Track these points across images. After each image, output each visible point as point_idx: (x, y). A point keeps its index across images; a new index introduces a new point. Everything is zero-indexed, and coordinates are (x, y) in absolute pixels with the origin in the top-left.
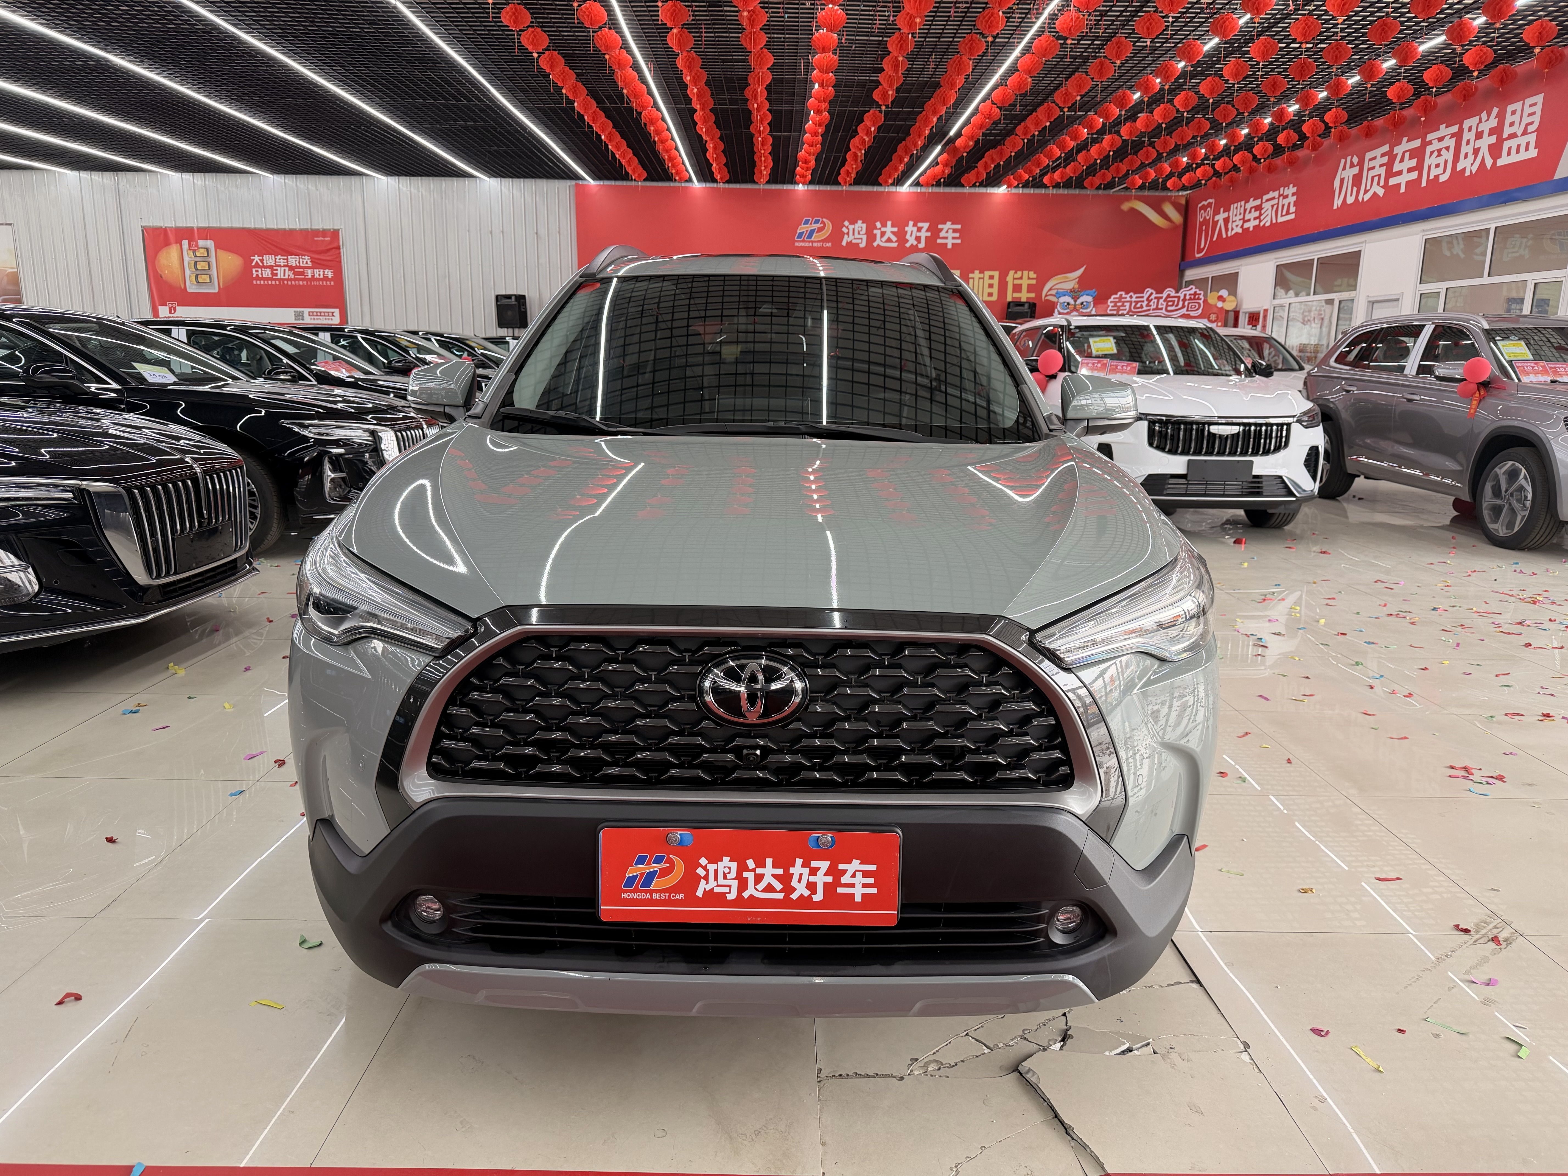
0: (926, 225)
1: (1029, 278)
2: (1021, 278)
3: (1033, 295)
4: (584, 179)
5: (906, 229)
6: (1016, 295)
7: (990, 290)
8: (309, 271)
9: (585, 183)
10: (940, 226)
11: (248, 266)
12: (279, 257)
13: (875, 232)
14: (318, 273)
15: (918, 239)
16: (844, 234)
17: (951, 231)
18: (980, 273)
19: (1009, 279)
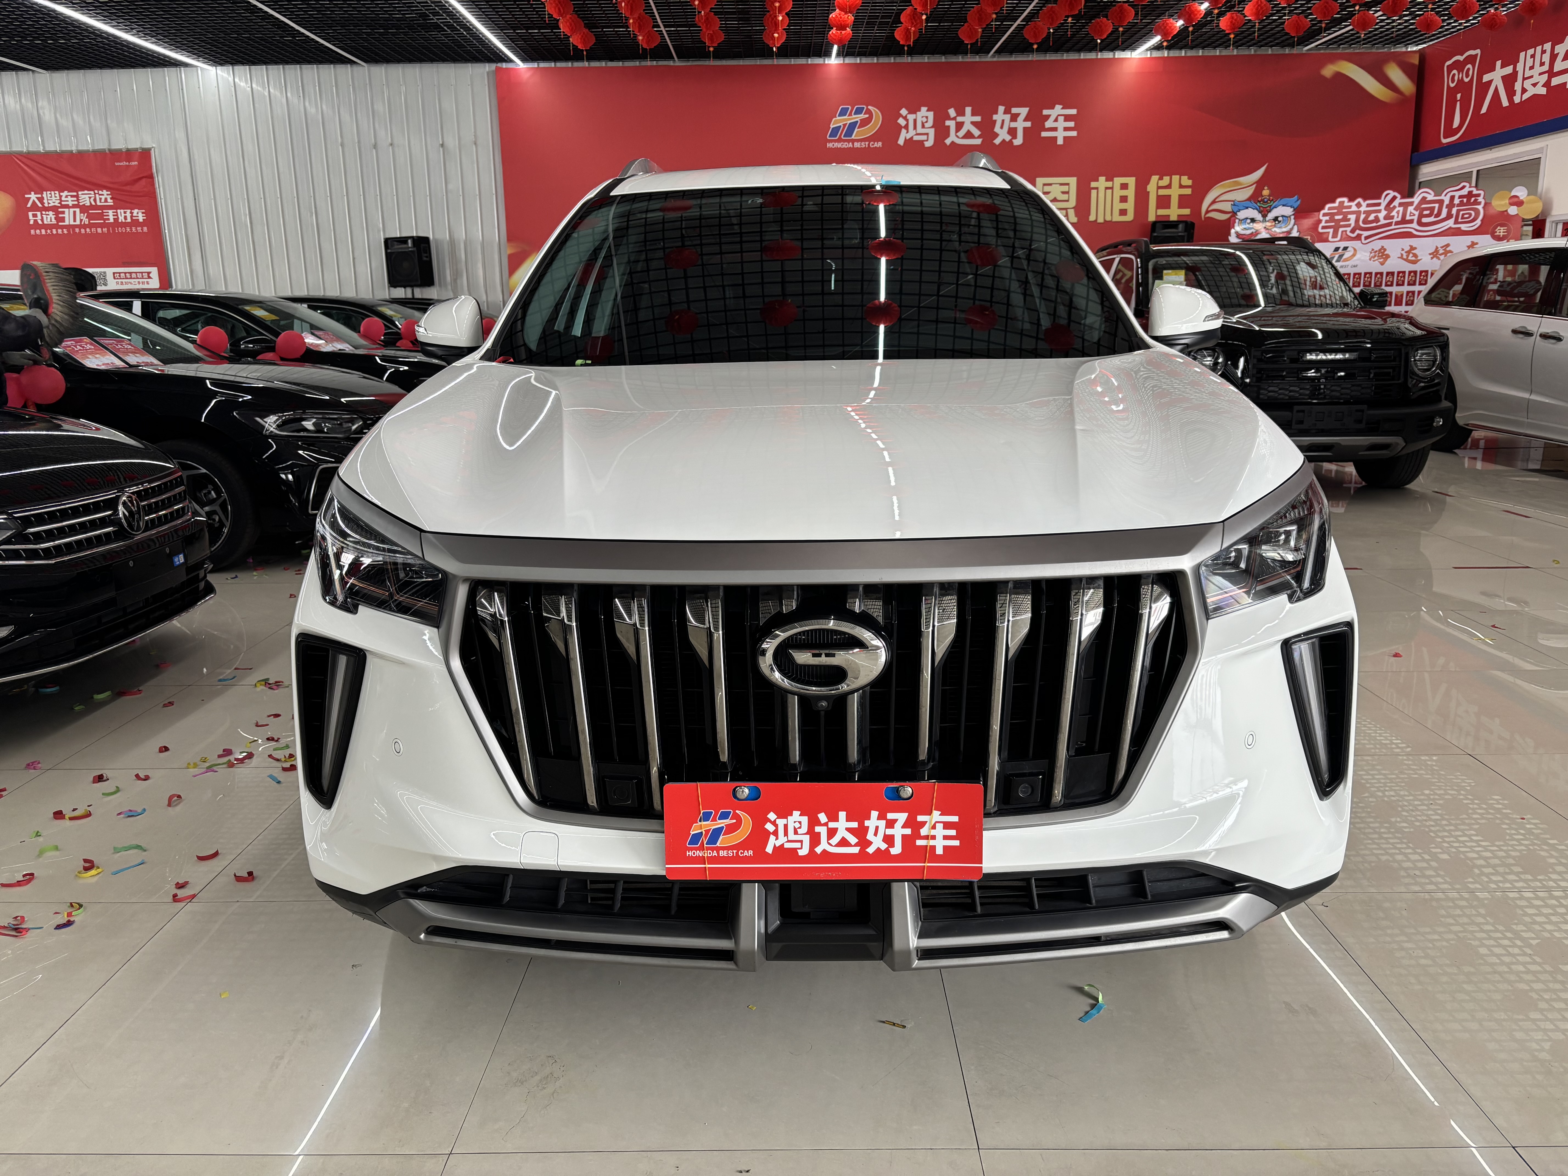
0: (1024, 111)
1: (1181, 186)
2: (1169, 186)
3: (1187, 211)
4: (511, 61)
5: (995, 117)
6: (1161, 212)
7: (1123, 206)
8: (111, 212)
9: (510, 65)
10: (1045, 112)
11: (21, 208)
12: (66, 193)
13: (948, 123)
14: (124, 215)
15: (1013, 132)
16: (900, 127)
17: (1061, 119)
18: (1107, 180)
19: (1152, 188)
